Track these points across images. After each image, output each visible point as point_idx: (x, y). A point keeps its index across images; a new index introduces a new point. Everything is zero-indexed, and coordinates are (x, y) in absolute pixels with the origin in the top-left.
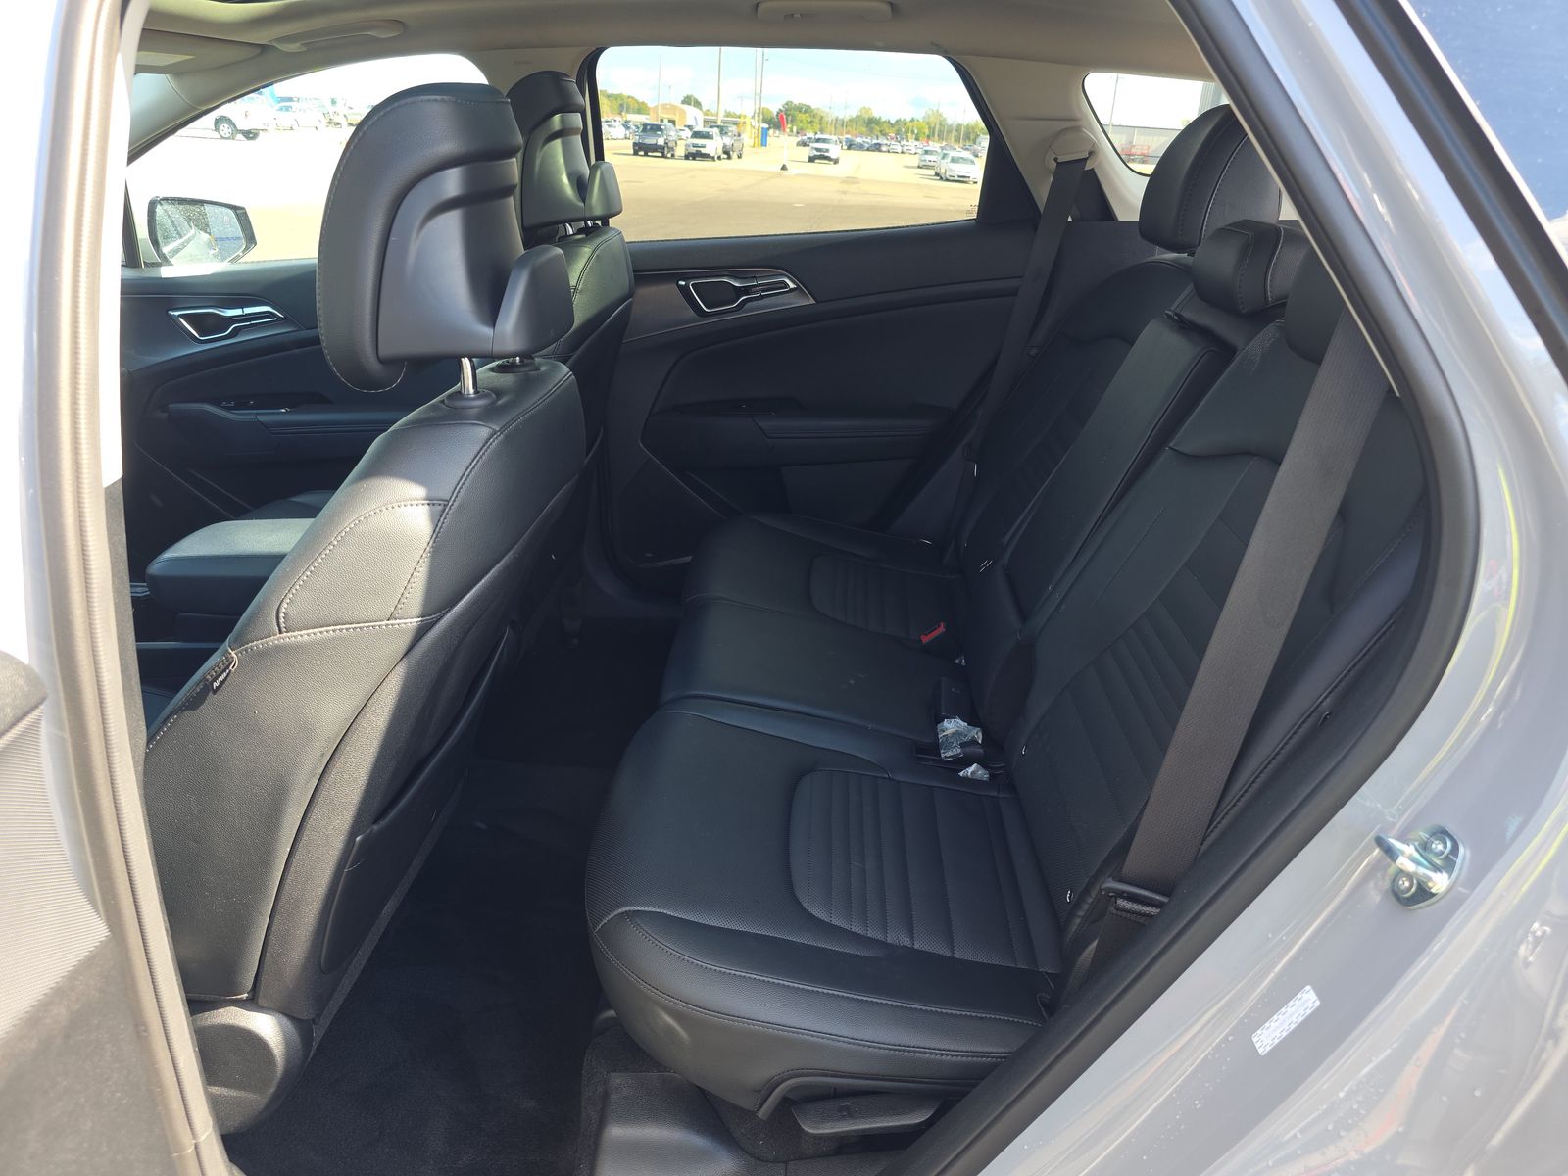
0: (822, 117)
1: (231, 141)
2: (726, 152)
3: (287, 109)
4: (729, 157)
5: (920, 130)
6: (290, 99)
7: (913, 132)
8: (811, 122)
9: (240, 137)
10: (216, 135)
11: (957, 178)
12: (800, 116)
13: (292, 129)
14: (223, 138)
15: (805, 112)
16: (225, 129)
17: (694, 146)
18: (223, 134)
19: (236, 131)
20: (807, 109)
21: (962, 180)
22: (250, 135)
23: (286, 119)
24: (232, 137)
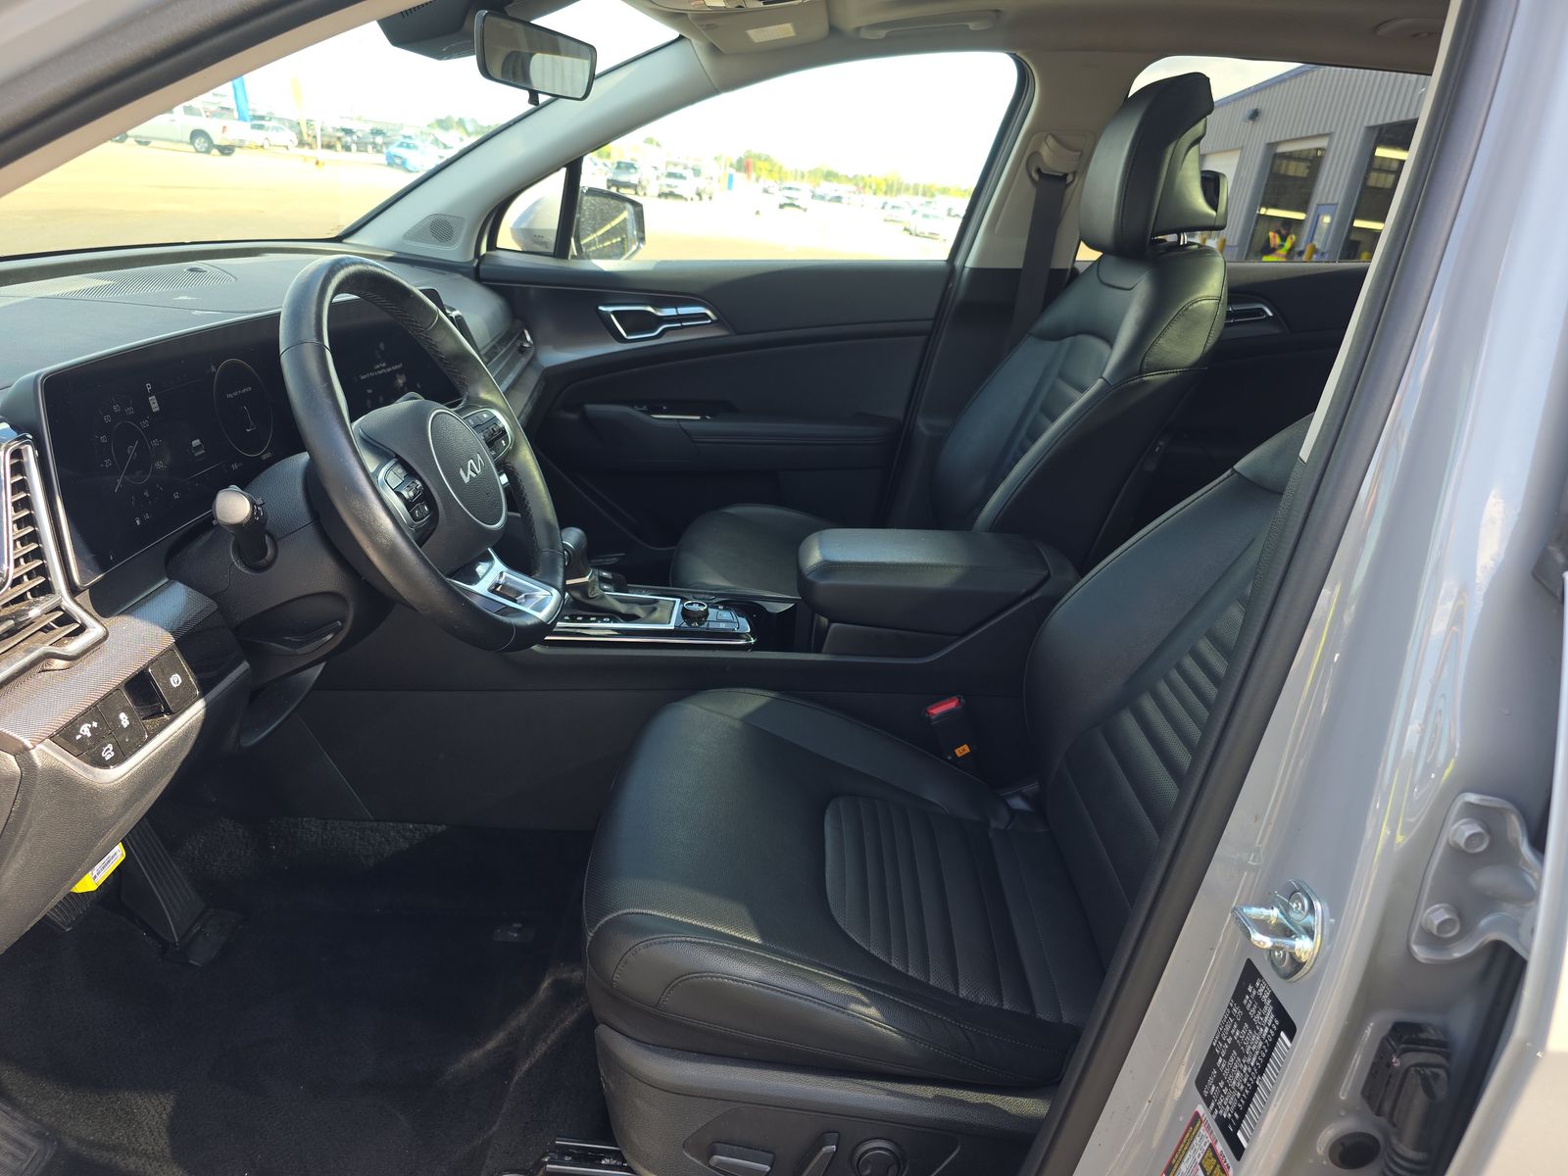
0: (781, 168)
1: (205, 155)
2: (699, 195)
3: (261, 127)
4: (701, 199)
5: (878, 185)
6: (262, 118)
7: (870, 187)
8: (770, 171)
9: (215, 151)
10: (191, 148)
11: (927, 235)
12: (760, 164)
13: (262, 147)
14: (197, 151)
15: (766, 160)
16: (200, 142)
17: (669, 186)
18: (198, 147)
19: (211, 146)
20: (767, 159)
21: (932, 236)
22: (226, 150)
23: (258, 137)
24: (208, 151)
